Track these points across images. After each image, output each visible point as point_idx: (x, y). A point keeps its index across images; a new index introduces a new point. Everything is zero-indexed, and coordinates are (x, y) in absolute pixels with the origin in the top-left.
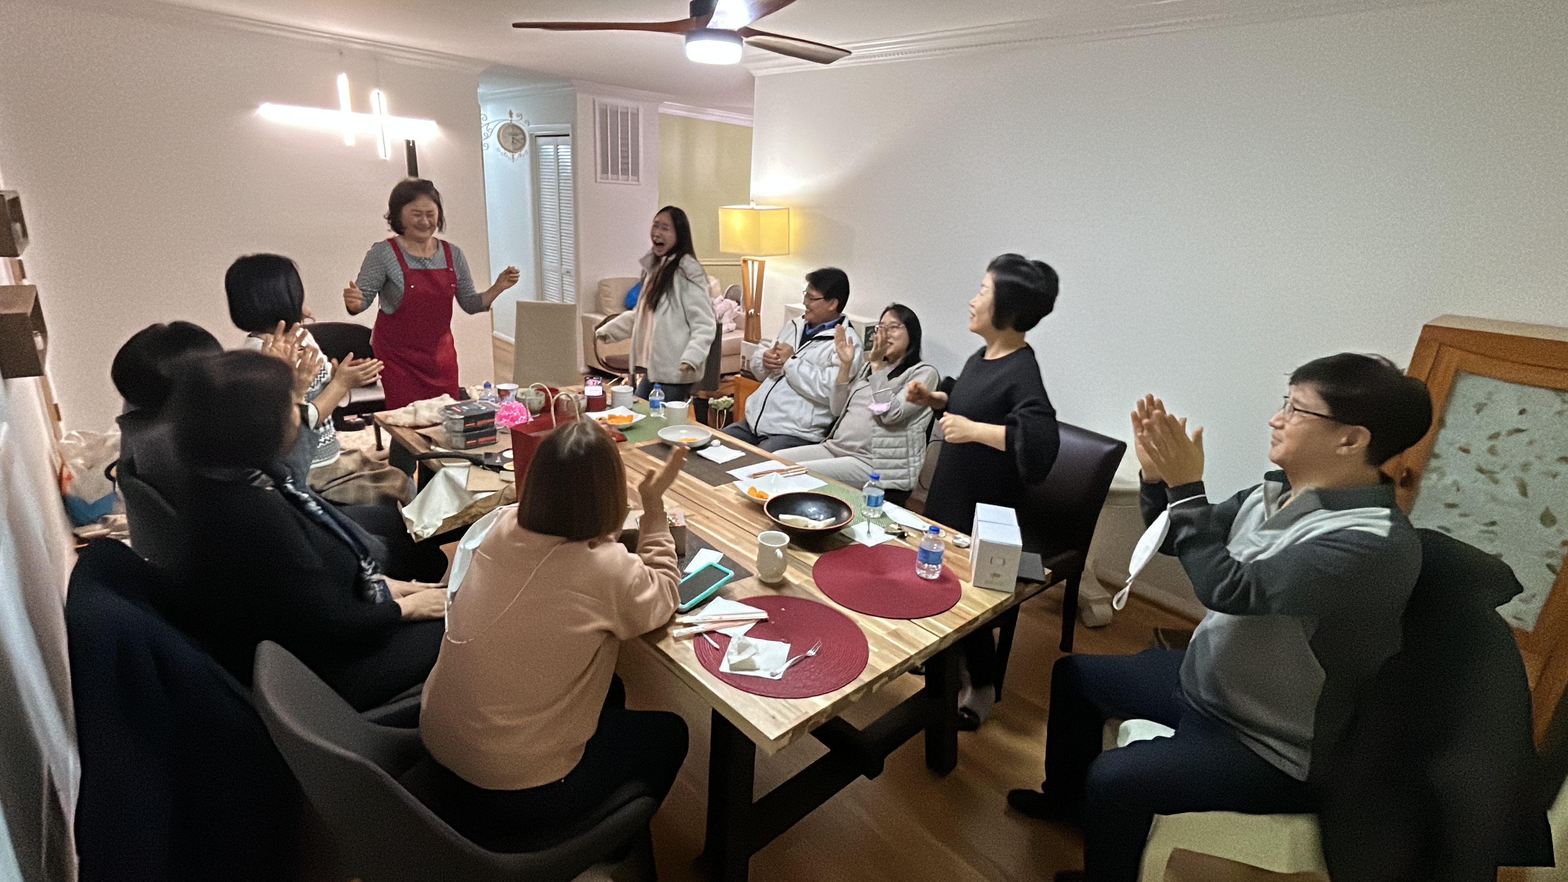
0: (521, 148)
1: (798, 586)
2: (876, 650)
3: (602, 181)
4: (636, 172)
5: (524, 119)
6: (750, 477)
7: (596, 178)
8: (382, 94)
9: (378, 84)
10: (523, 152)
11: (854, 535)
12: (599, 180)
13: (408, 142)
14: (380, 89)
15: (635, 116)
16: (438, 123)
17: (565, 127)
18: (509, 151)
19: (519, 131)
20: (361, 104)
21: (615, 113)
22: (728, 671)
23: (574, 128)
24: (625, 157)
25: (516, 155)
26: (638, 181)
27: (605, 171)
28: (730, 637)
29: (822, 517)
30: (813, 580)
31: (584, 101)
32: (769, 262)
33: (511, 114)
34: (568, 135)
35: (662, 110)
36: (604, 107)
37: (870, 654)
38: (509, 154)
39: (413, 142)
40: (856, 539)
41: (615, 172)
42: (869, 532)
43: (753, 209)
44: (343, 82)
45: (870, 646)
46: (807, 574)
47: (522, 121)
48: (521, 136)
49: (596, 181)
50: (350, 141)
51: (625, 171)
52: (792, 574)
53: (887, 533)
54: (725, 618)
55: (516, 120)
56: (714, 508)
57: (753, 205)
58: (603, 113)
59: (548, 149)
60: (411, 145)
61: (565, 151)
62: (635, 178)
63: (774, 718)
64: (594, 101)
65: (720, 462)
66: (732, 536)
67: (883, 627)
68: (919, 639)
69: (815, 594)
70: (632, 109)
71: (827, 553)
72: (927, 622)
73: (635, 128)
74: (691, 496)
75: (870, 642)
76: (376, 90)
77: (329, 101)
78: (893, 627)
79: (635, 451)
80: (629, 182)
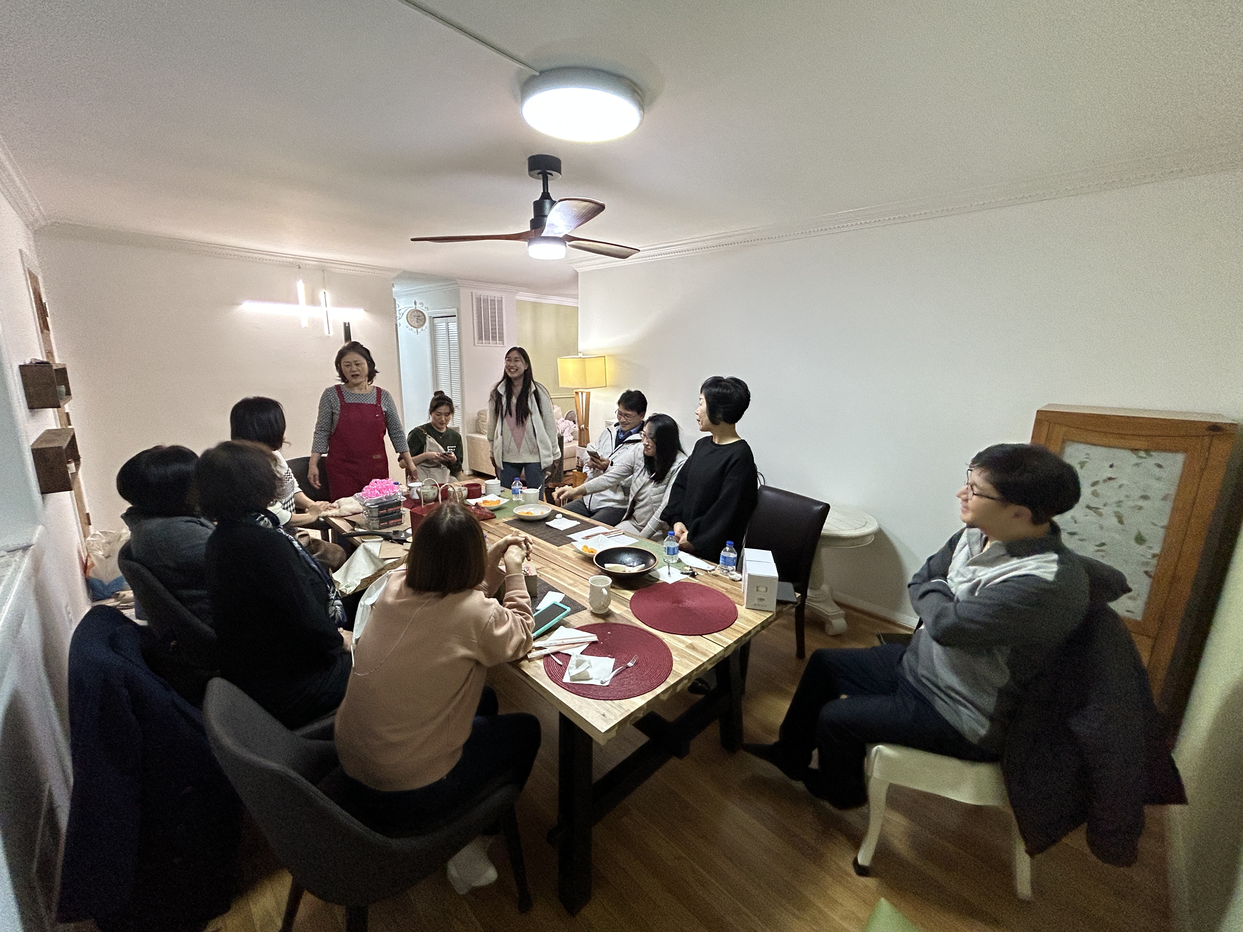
0: (422, 325)
1: (618, 615)
2: (678, 659)
3: (479, 345)
4: (501, 338)
5: (424, 306)
6: (583, 539)
7: (474, 343)
8: (327, 292)
9: (325, 287)
10: (424, 328)
11: (659, 576)
12: (476, 344)
13: (345, 324)
14: (326, 289)
15: (500, 302)
16: (366, 310)
17: (453, 311)
18: (415, 327)
19: (421, 314)
20: (313, 300)
21: (486, 301)
22: (569, 682)
23: (458, 310)
24: (494, 329)
25: (419, 330)
27: (480, 338)
28: (570, 656)
29: (635, 564)
30: (630, 610)
31: (465, 293)
32: (593, 393)
33: (415, 303)
34: (455, 316)
35: (517, 298)
36: (478, 297)
37: (674, 662)
38: (415, 330)
39: (349, 323)
40: (661, 579)
41: (487, 338)
42: (669, 573)
43: (580, 358)
44: (301, 286)
45: (673, 657)
46: (625, 606)
47: (423, 308)
48: (423, 317)
49: (474, 345)
50: (305, 323)
51: (494, 338)
52: (615, 606)
53: (682, 573)
54: (566, 641)
55: (419, 307)
56: (558, 562)
57: (580, 355)
58: (479, 300)
59: (441, 325)
60: (347, 325)
61: (453, 326)
62: (501, 342)
63: (604, 715)
64: (472, 293)
65: (562, 529)
66: (571, 582)
67: (683, 642)
68: (709, 650)
69: (633, 621)
70: (497, 297)
71: (640, 590)
72: (715, 637)
73: (500, 309)
74: (542, 554)
75: (674, 654)
76: (324, 290)
77: (291, 299)
78: (690, 642)
79: (502, 525)
80: (498, 345)
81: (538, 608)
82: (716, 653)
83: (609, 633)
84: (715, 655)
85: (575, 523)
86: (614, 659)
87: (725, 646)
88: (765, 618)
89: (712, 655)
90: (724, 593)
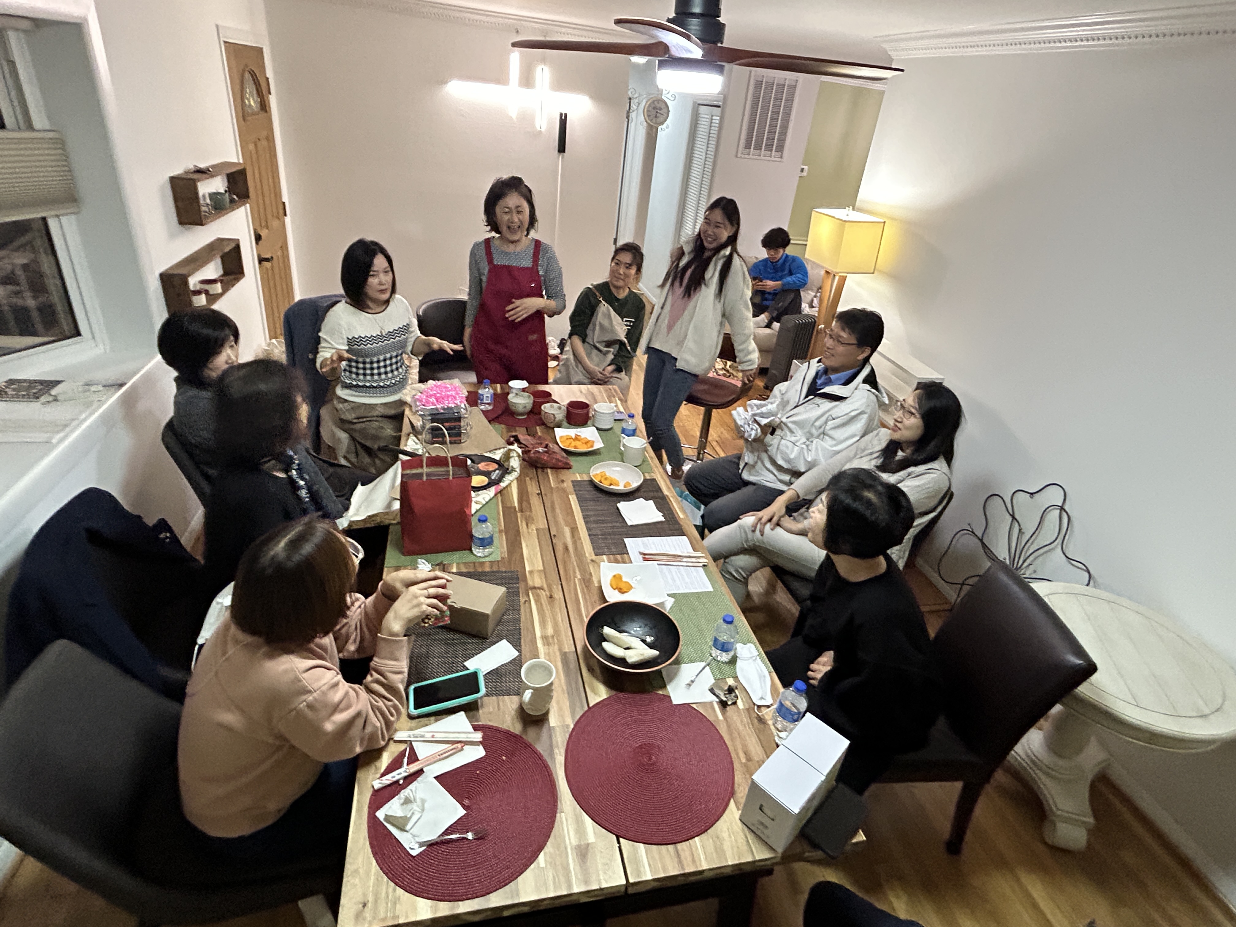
1: (549, 729)
2: (543, 864)
3: (743, 156)
4: (780, 148)
6: (641, 553)
7: (737, 152)
8: (547, 69)
9: (544, 61)
10: (664, 126)
11: (671, 680)
12: (739, 155)
13: (561, 115)
14: (545, 64)
15: (793, 88)
16: (591, 97)
20: (527, 81)
21: (770, 85)
22: (384, 819)
23: (725, 99)
24: (772, 132)
26: (781, 157)
27: (748, 146)
28: (422, 774)
30: (572, 726)
32: (851, 278)
34: (719, 107)
36: (760, 80)
37: (532, 867)
39: (566, 115)
40: (668, 687)
41: (758, 147)
42: (692, 683)
44: (515, 59)
45: (541, 856)
46: (573, 713)
48: (665, 110)
49: (737, 156)
50: (513, 113)
51: (769, 147)
52: (561, 709)
53: (712, 691)
56: (569, 586)
57: (853, 212)
58: (758, 84)
60: (563, 118)
62: (779, 154)
63: (365, 905)
64: (750, 72)
65: (629, 523)
66: (550, 631)
67: (580, 831)
68: (601, 872)
69: (556, 751)
70: (790, 80)
71: (621, 695)
72: (636, 851)
73: (790, 100)
74: (565, 563)
75: (549, 848)
76: (543, 66)
77: (501, 79)
78: (591, 839)
79: (568, 485)
80: (773, 159)
81: (467, 664)
82: (604, 885)
83: (504, 758)
84: (601, 889)
85: (658, 517)
86: (464, 812)
87: (631, 880)
88: (750, 859)
89: (595, 887)
90: (736, 765)
